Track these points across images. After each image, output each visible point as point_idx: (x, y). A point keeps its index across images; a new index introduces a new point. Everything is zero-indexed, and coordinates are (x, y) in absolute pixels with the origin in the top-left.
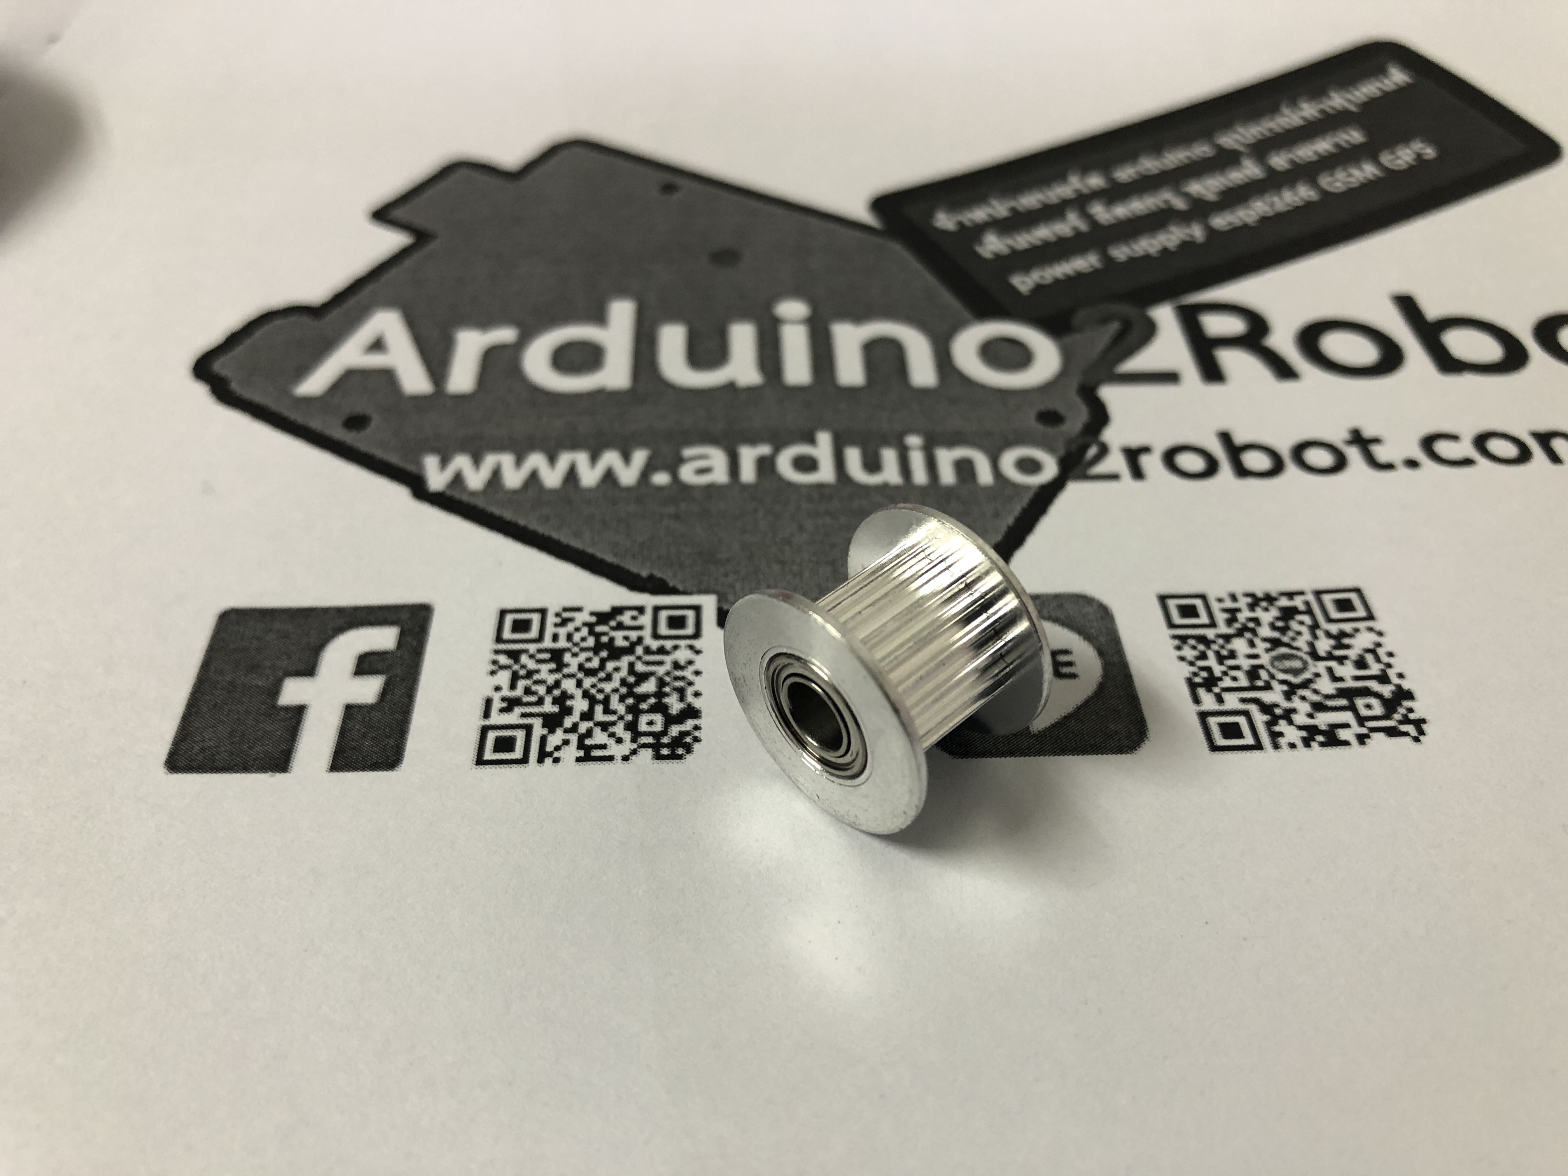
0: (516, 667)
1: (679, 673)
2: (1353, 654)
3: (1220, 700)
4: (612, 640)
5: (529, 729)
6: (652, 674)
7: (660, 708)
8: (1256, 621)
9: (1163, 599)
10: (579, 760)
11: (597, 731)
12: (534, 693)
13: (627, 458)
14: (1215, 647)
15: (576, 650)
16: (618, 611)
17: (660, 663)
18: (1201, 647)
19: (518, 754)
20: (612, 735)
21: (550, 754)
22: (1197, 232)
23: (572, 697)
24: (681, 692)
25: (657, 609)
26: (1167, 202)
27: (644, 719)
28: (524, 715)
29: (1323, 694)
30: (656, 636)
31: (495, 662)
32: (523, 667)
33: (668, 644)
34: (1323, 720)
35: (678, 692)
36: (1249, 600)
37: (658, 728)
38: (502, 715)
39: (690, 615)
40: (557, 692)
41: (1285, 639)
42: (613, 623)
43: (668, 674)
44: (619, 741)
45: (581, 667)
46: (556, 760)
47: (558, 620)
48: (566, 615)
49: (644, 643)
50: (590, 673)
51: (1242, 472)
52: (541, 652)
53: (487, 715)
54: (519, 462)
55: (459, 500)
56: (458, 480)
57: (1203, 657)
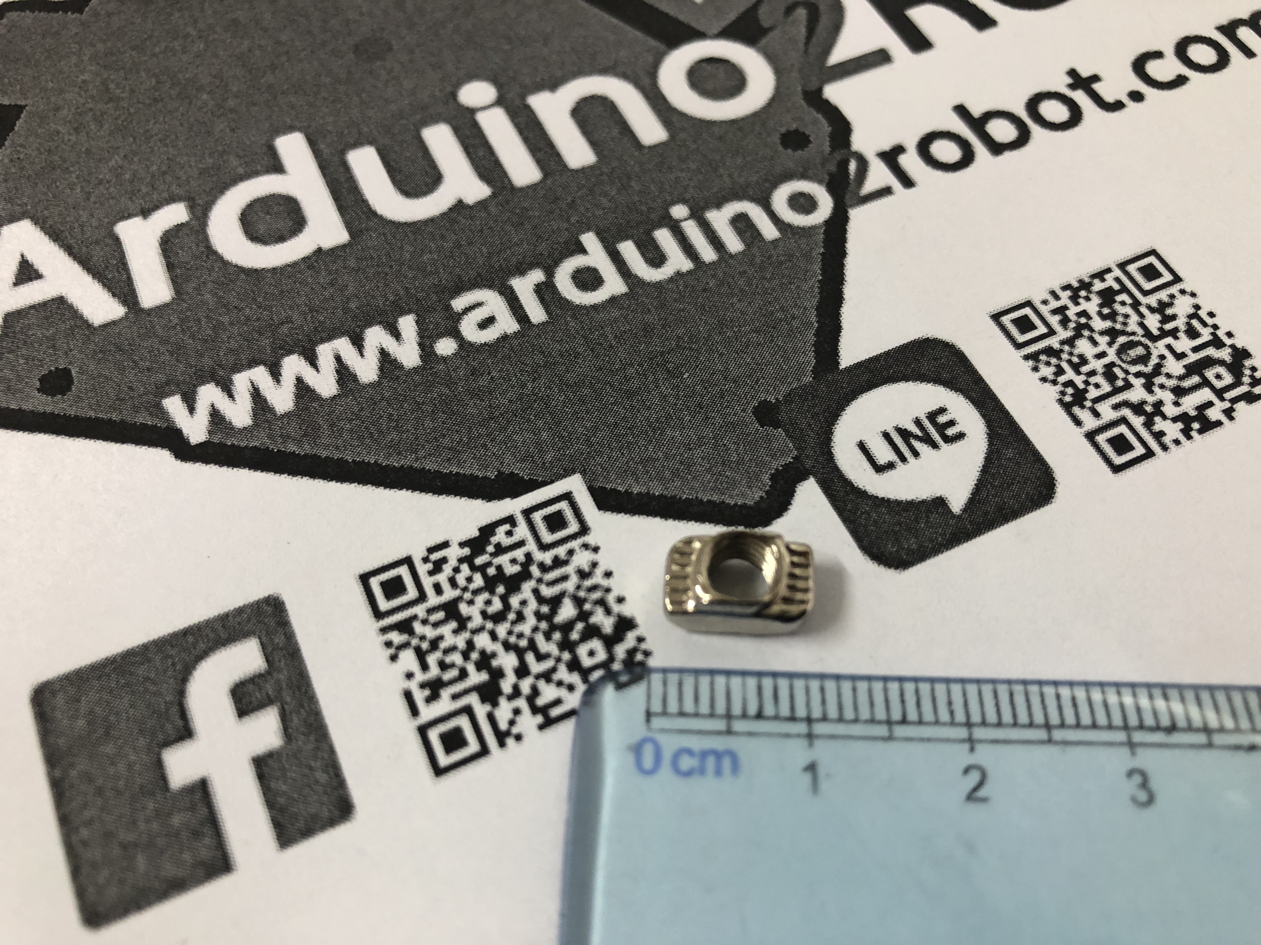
0: (414, 642)
1: (588, 583)
2: (1180, 323)
3: (1096, 414)
4: (499, 568)
5: (468, 711)
6: (562, 595)
7: (592, 632)
8: (1084, 314)
9: (996, 318)
10: (541, 727)
11: (542, 684)
12: (453, 665)
13: (396, 335)
14: (1065, 356)
15: (467, 596)
16: (487, 531)
17: (564, 578)
18: (1053, 361)
19: (473, 746)
20: (560, 684)
21: (508, 733)
23: (494, 655)
24: (602, 602)
25: (527, 513)
27: (582, 651)
28: (455, 697)
29: (1177, 376)
30: (542, 547)
31: (389, 644)
32: (423, 638)
33: (561, 551)
34: (1190, 403)
35: (601, 605)
36: (1069, 293)
37: (601, 655)
38: (431, 705)
39: (563, 506)
40: (475, 656)
41: (1118, 327)
42: (490, 549)
43: (578, 587)
44: (571, 688)
45: (484, 614)
46: (518, 738)
47: (430, 566)
48: (435, 556)
49: (535, 559)
50: (498, 618)
51: (997, 148)
52: (431, 612)
53: (414, 712)
54: (276, 375)
55: (233, 445)
56: (216, 417)
57: (1060, 371)
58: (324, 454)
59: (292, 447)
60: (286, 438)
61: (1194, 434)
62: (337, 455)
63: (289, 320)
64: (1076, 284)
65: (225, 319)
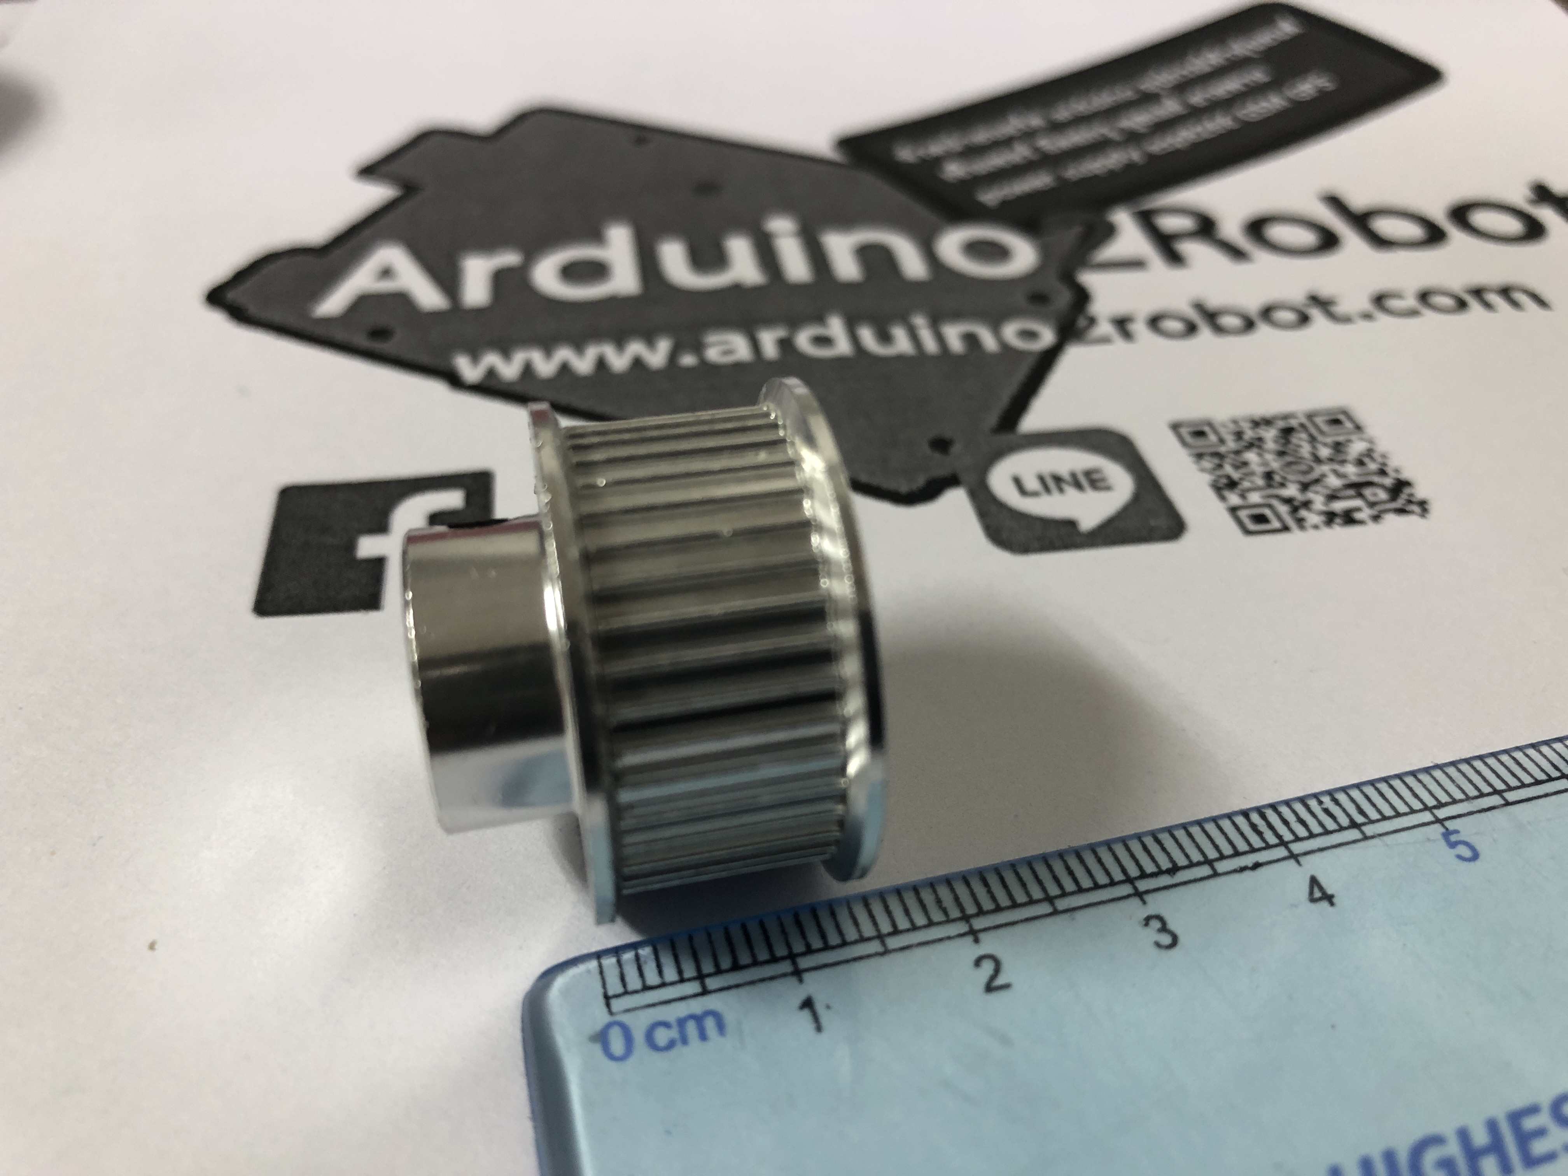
2: (1351, 457)
3: (1244, 497)
8: (1260, 438)
9: (1174, 426)
13: (651, 346)
14: (1228, 460)
18: (1216, 461)
22: (1135, 155)
26: (1103, 135)
29: (1333, 488)
34: (1339, 506)
36: (1250, 423)
41: (1289, 451)
51: (1221, 330)
54: (549, 353)
56: (492, 372)
57: (1220, 467)
61: (1335, 524)
64: (1259, 419)
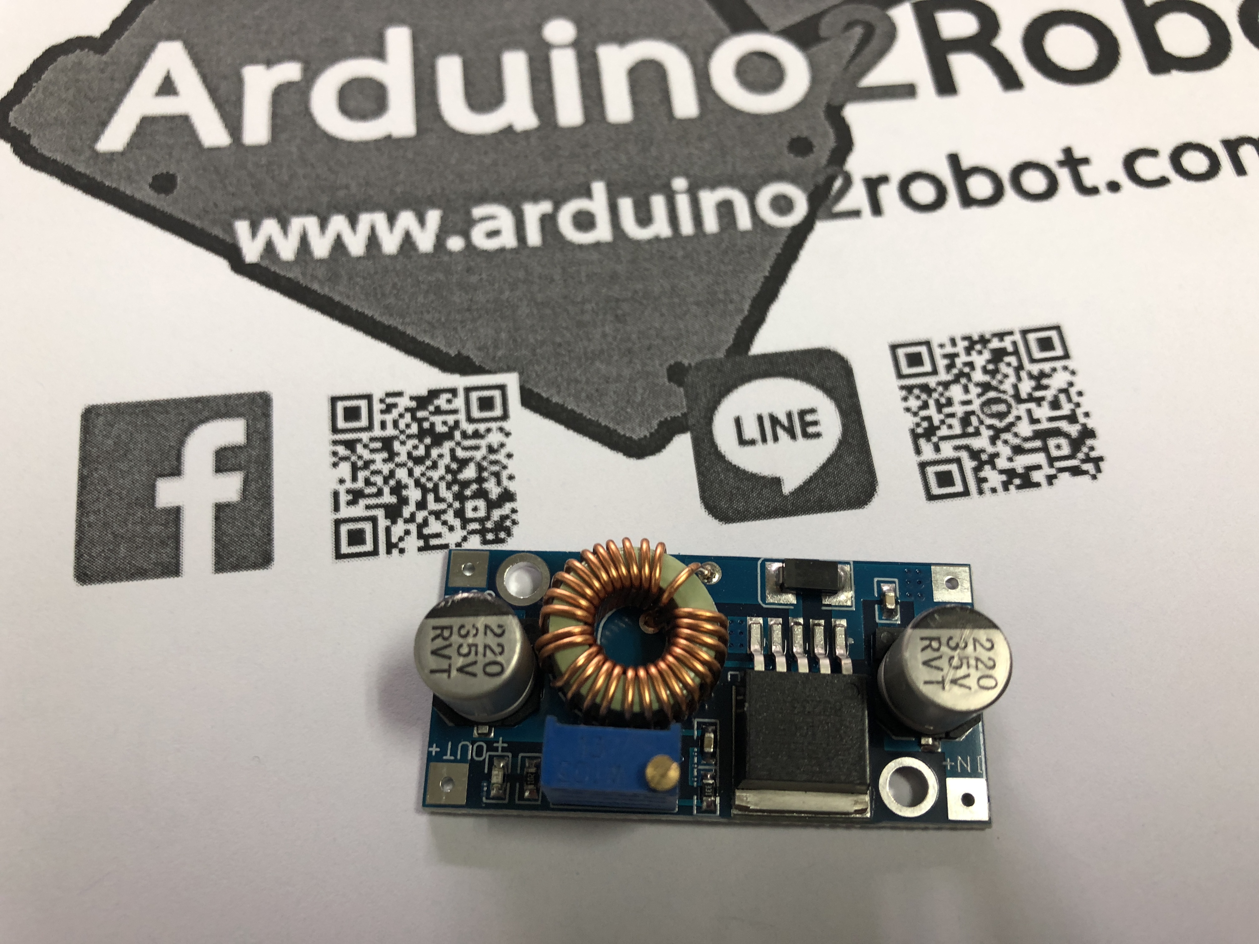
0: (354, 458)
1: (493, 457)
2: (1049, 394)
3: (937, 449)
4: (432, 425)
5: (374, 520)
6: (471, 459)
7: (482, 494)
8: (971, 365)
9: (894, 348)
10: (420, 549)
11: (432, 519)
12: (375, 484)
13: (422, 221)
14: (935, 395)
15: (403, 437)
16: (434, 394)
17: (477, 448)
18: (924, 396)
19: (368, 547)
20: (445, 523)
21: (395, 546)
23: (406, 487)
24: (497, 475)
25: (468, 390)
27: (469, 505)
28: (368, 507)
29: (1022, 437)
30: (470, 420)
31: (335, 454)
32: (360, 457)
33: (482, 427)
34: (1021, 462)
35: (495, 477)
36: (966, 343)
37: (482, 513)
38: (349, 508)
39: (497, 394)
40: (392, 483)
41: (994, 383)
42: (431, 408)
43: (484, 458)
44: (451, 528)
45: (410, 455)
46: (402, 551)
47: (383, 406)
48: (389, 400)
49: (461, 427)
50: (419, 461)
51: (967, 200)
52: (372, 441)
53: (336, 508)
54: (323, 226)
55: (274, 273)
56: (270, 248)
57: (925, 406)
58: (337, 298)
59: (316, 286)
60: (314, 277)
61: (1012, 487)
62: (346, 302)
63: (347, 187)
64: (976, 337)
65: (301, 172)
